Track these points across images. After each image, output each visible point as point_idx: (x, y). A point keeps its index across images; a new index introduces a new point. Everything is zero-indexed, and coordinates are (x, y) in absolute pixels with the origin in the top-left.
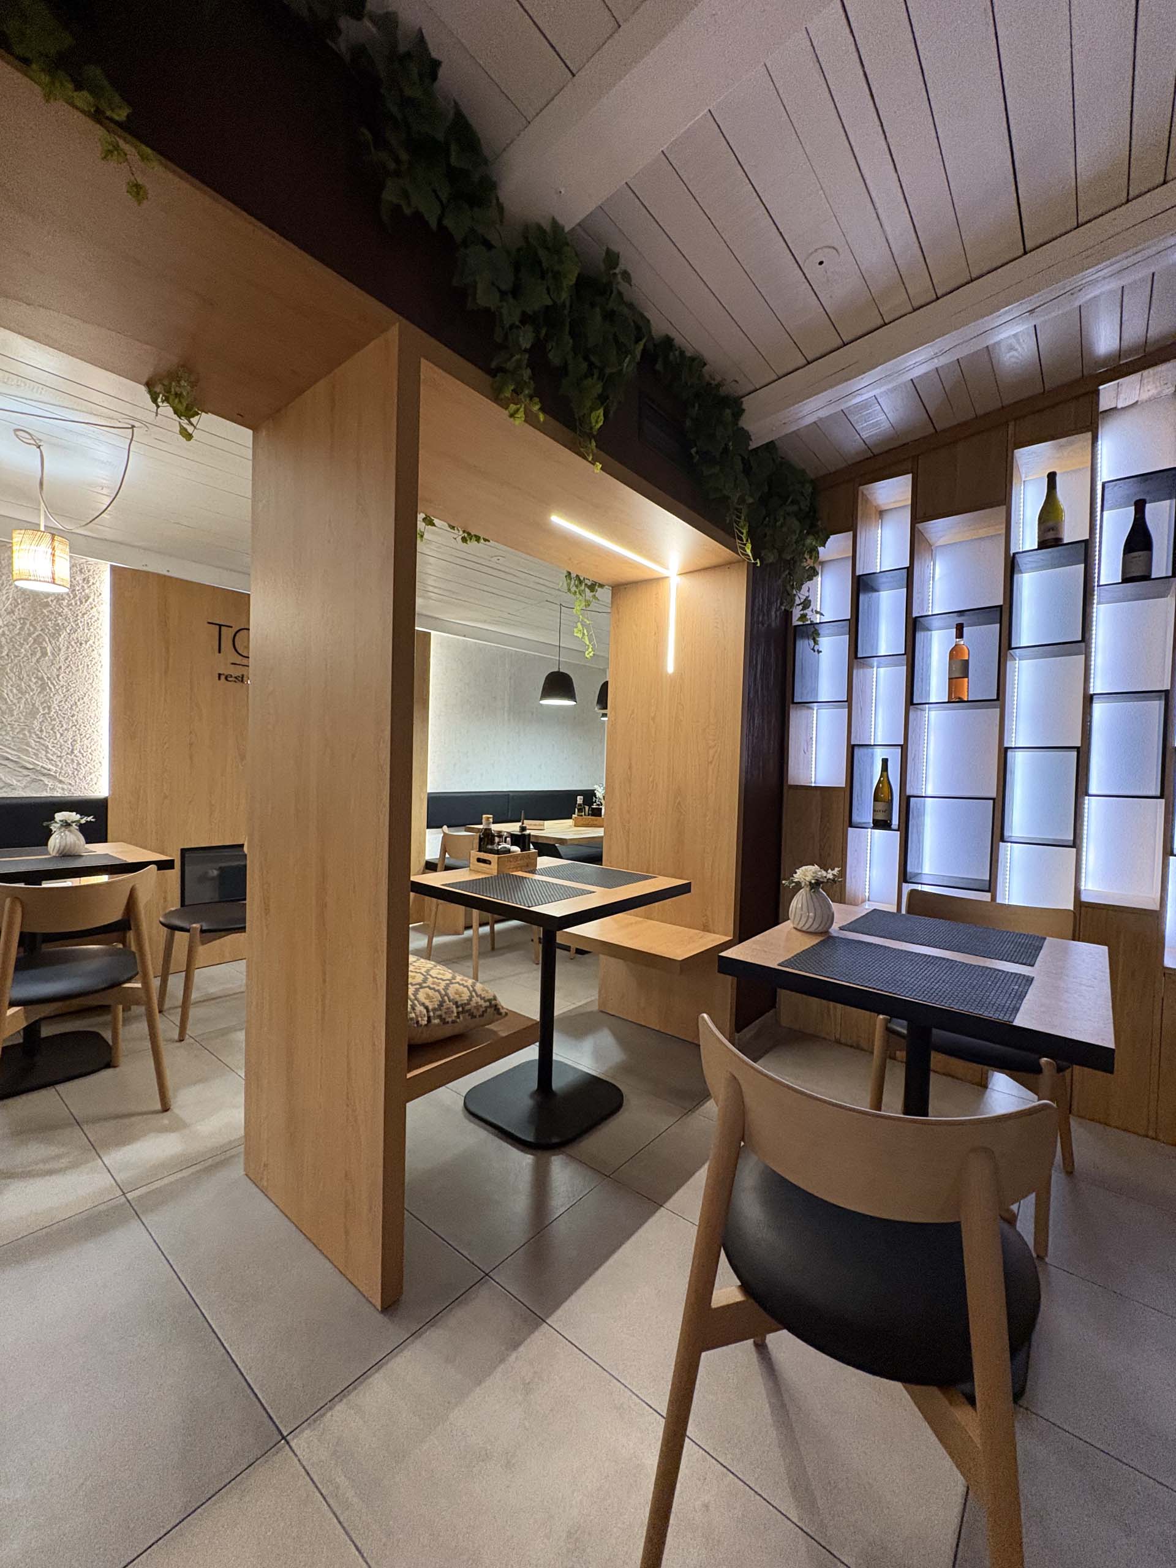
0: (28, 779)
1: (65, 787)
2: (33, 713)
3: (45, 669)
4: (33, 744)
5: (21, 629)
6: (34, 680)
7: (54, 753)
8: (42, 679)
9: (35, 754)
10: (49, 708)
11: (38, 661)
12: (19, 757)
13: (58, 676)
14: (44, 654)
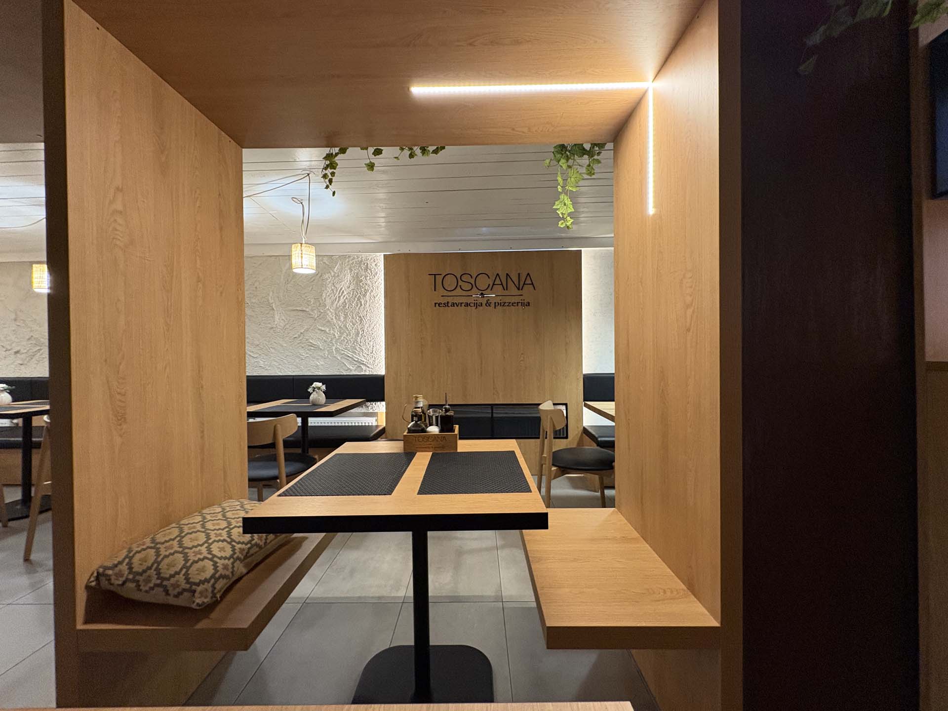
0: (356, 366)
1: (370, 370)
2: (358, 334)
3: (362, 312)
4: (358, 349)
5: (353, 294)
6: (358, 318)
7: (365, 353)
8: (360, 317)
9: (359, 354)
10: (363, 330)
11: (359, 308)
12: (353, 356)
13: (366, 315)
14: (361, 305)
